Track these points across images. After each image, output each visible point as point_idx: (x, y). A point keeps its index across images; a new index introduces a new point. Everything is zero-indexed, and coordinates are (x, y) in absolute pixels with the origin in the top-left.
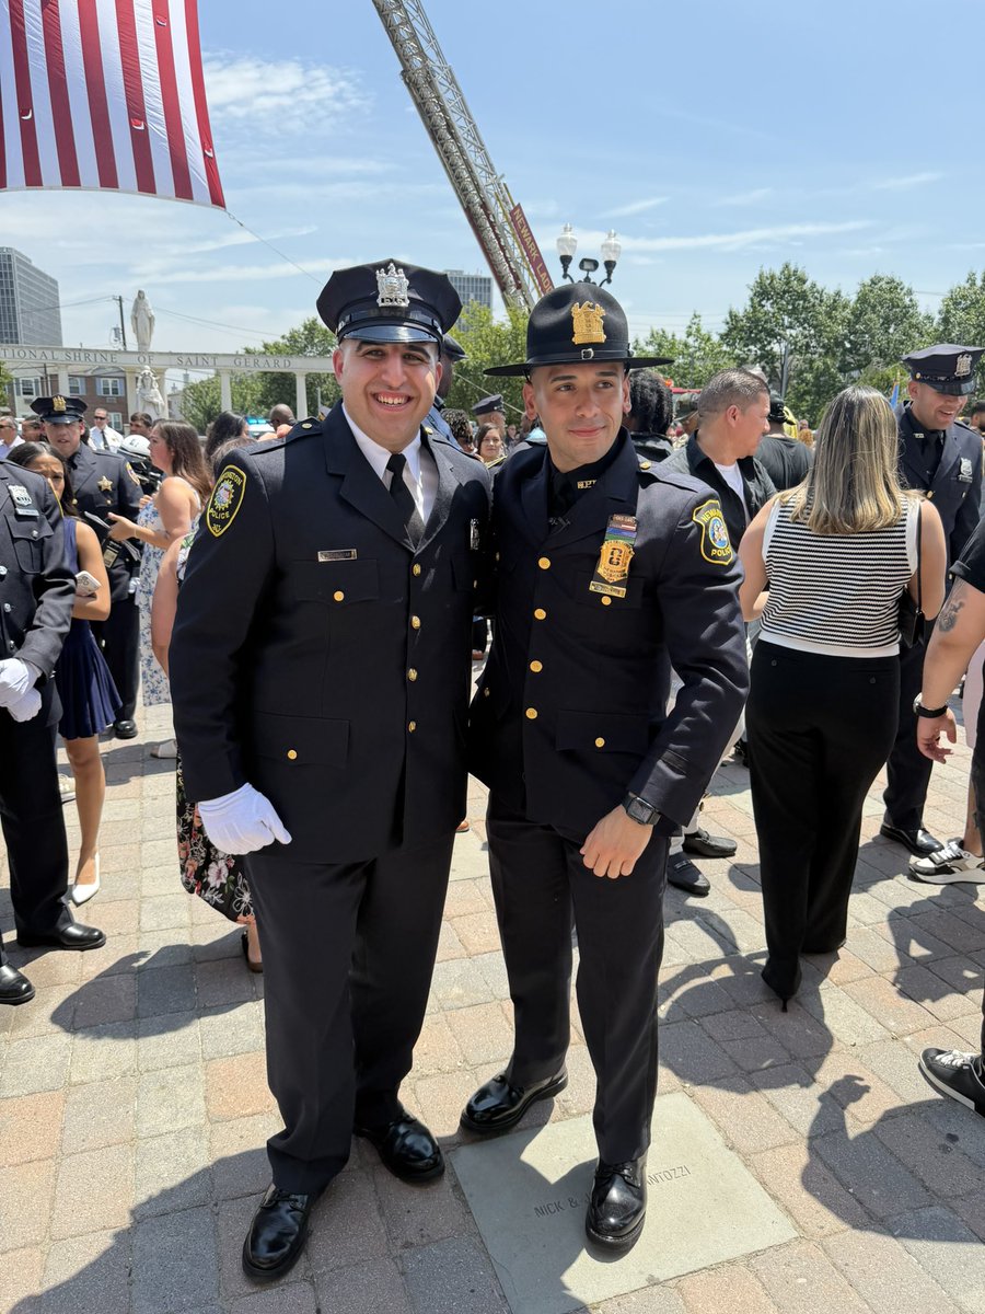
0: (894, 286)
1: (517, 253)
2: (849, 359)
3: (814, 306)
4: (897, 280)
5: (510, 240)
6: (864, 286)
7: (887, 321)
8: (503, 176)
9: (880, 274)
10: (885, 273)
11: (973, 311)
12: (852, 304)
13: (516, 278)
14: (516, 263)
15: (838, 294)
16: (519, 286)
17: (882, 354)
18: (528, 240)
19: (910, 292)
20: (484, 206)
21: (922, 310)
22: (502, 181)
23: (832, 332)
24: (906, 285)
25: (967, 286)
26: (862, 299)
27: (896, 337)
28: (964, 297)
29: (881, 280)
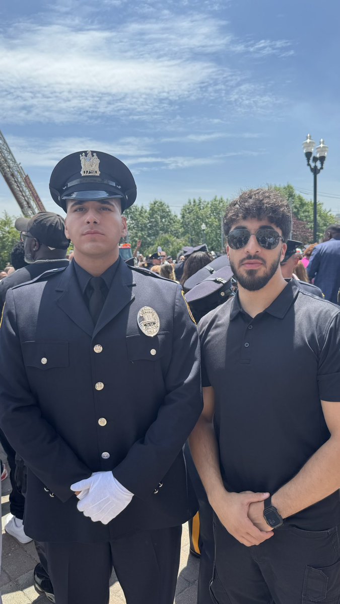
0: (162, 205)
1: (28, 193)
2: (150, 232)
3: (134, 212)
4: (163, 202)
5: (25, 189)
6: (152, 204)
7: (162, 217)
8: (20, 164)
9: (157, 200)
10: (158, 200)
11: (192, 214)
12: (148, 211)
13: (28, 203)
14: (27, 198)
15: (142, 207)
16: (29, 207)
17: (162, 229)
18: (32, 189)
19: (168, 207)
20: (13, 175)
21: (173, 213)
22: (19, 166)
23: (143, 222)
24: (166, 204)
25: (189, 204)
26: (152, 209)
27: (166, 223)
28: (188, 209)
29: (157, 202)
